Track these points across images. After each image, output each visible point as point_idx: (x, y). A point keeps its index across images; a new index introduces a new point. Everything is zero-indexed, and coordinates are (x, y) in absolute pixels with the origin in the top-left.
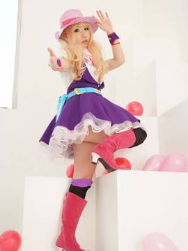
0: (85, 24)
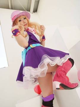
0: (23, 16)
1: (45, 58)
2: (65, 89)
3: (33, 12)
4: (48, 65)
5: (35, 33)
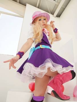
1: (48, 62)
2: (56, 97)
3: (56, 16)
4: (49, 69)
5: (49, 35)
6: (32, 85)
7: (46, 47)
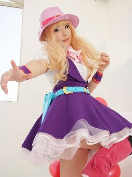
5: (80, 62)
6: (56, 165)
7: (75, 91)
